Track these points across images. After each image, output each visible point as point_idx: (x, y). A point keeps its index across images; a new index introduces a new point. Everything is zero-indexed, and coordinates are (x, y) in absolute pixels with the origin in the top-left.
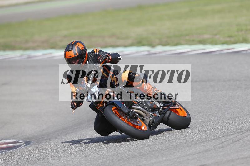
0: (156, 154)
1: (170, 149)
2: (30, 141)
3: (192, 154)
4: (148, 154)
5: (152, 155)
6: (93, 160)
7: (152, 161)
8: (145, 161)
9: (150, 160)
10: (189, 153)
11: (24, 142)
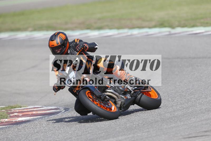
0: (175, 119)
1: (187, 115)
2: (69, 108)
3: (206, 120)
4: (168, 119)
5: (172, 121)
6: (122, 124)
7: (171, 125)
8: (166, 126)
9: (170, 125)
10: (203, 119)
11: (63, 109)
